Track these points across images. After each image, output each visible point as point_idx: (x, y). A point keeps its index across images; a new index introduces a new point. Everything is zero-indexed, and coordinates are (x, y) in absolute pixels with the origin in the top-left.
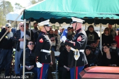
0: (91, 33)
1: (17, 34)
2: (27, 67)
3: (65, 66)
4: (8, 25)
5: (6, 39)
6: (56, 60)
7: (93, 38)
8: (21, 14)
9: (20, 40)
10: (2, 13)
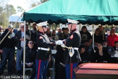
0: (85, 33)
1: (18, 34)
2: (27, 64)
3: (61, 63)
4: (10, 26)
5: (9, 39)
6: (53, 57)
7: (86, 37)
8: (21, 16)
9: (21, 39)
10: (6, 15)
